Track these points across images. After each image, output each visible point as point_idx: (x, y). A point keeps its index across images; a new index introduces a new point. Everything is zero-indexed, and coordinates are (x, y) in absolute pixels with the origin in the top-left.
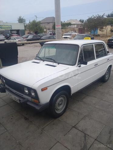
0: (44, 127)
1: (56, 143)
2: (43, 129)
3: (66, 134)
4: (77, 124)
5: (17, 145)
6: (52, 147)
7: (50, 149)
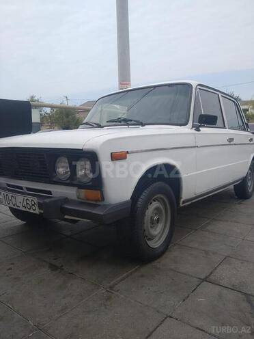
0: (112, 283)
1: (163, 321)
2: (111, 288)
3: (188, 296)
4: (211, 273)
5: (31, 331)
6: (151, 329)
7: (147, 337)
